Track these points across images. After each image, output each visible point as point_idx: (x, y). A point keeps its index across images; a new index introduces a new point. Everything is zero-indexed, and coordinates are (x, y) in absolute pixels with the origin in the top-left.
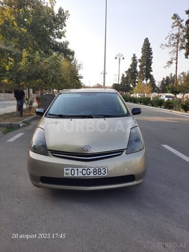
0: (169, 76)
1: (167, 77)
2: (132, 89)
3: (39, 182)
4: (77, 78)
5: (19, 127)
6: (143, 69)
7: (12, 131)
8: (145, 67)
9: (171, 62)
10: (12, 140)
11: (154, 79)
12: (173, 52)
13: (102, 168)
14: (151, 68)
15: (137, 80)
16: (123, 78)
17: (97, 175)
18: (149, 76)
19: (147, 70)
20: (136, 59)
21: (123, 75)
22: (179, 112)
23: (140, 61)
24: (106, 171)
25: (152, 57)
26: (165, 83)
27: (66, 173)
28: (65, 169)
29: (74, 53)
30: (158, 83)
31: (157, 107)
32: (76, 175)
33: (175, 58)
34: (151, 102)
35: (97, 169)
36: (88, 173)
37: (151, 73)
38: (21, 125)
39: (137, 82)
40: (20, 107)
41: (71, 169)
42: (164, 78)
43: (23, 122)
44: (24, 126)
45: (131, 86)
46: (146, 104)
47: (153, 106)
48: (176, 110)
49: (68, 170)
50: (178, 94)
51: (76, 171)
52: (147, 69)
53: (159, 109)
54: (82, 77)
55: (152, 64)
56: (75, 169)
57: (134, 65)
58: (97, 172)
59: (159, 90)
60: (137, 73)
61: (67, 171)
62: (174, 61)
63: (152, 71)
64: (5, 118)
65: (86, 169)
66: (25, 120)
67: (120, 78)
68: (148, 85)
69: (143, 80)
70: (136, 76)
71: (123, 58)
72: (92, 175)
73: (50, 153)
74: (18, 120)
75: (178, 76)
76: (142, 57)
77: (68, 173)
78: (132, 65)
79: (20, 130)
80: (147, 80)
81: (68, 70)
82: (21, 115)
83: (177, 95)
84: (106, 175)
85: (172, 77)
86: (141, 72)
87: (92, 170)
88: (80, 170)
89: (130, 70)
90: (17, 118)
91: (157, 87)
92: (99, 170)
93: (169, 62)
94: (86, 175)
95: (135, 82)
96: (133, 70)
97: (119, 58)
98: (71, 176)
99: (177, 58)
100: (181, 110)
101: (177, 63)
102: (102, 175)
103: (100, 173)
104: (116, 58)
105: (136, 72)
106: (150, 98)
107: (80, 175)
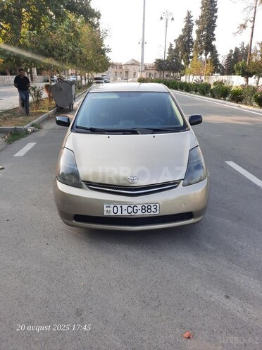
0: (239, 46)
1: (236, 49)
2: (183, 68)
3: (72, 220)
4: (103, 52)
5: (27, 133)
6: (202, 36)
7: (18, 139)
8: (204, 33)
9: (244, 26)
10: (21, 153)
11: (216, 52)
12: (249, 9)
13: (152, 205)
14: (214, 35)
15: (191, 54)
16: (170, 49)
17: (146, 213)
18: (210, 48)
19: (207, 38)
20: (192, 19)
21: (171, 45)
22: (251, 108)
23: (198, 23)
24: (158, 209)
25: (216, 17)
26: (233, 58)
27: (107, 211)
28: (105, 206)
29: (100, 15)
30: (222, 59)
31: (219, 99)
32: (119, 213)
33: (252, 19)
34: (211, 91)
35: (146, 206)
36: (135, 211)
37: (213, 43)
38: (29, 130)
39: (192, 57)
40: (24, 102)
41: (112, 206)
42: (231, 51)
43: (32, 125)
44: (33, 131)
45: (183, 63)
46: (203, 93)
47: (214, 97)
48: (246, 104)
49: (109, 207)
50: (251, 76)
51: (120, 209)
52: (208, 36)
53: (222, 101)
54: (109, 50)
55: (216, 28)
56: (119, 206)
57: (188, 30)
58: (146, 209)
59: (224, 70)
60: (193, 43)
61: (108, 209)
62: (250, 25)
63: (214, 39)
64: (5, 119)
65: (132, 206)
66: (34, 121)
67: (167, 51)
68: (207, 62)
69: (201, 54)
70: (190, 47)
71: (173, 19)
72: (139, 213)
73: (84, 186)
74: (23, 122)
75: (252, 48)
76: (202, 17)
77: (108, 211)
78: (185, 29)
79: (29, 137)
80: (206, 55)
81: (88, 38)
82: (27, 113)
83: (249, 78)
84: (158, 213)
85: (243, 49)
86: (199, 41)
87: (139, 207)
88: (125, 207)
89: (181, 38)
90: (21, 118)
91: (220, 65)
92: (149, 207)
93: (242, 25)
94: (133, 214)
95: (188, 58)
96: (187, 38)
97: (166, 18)
98: (112, 214)
99: (254, 19)
100: (254, 104)
101: (253, 27)
102: (152, 213)
103: (149, 211)
104: (162, 18)
105: (190, 40)
106: (210, 85)
107: (125, 213)
